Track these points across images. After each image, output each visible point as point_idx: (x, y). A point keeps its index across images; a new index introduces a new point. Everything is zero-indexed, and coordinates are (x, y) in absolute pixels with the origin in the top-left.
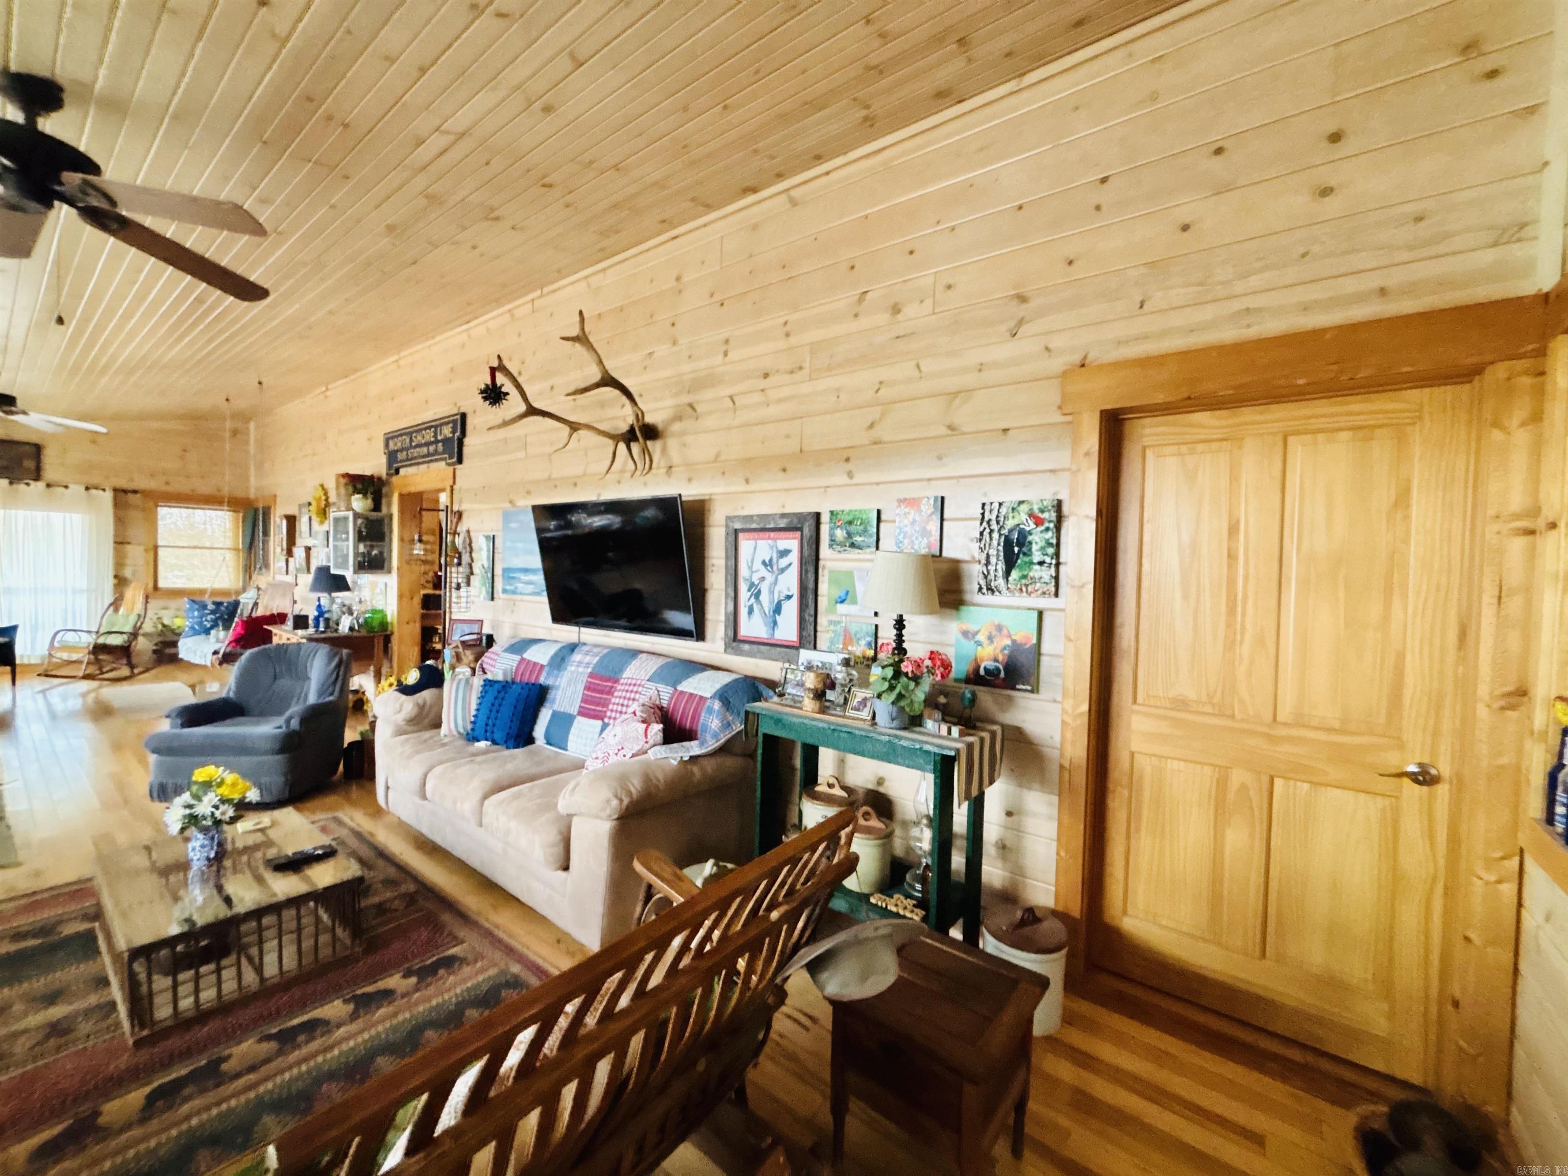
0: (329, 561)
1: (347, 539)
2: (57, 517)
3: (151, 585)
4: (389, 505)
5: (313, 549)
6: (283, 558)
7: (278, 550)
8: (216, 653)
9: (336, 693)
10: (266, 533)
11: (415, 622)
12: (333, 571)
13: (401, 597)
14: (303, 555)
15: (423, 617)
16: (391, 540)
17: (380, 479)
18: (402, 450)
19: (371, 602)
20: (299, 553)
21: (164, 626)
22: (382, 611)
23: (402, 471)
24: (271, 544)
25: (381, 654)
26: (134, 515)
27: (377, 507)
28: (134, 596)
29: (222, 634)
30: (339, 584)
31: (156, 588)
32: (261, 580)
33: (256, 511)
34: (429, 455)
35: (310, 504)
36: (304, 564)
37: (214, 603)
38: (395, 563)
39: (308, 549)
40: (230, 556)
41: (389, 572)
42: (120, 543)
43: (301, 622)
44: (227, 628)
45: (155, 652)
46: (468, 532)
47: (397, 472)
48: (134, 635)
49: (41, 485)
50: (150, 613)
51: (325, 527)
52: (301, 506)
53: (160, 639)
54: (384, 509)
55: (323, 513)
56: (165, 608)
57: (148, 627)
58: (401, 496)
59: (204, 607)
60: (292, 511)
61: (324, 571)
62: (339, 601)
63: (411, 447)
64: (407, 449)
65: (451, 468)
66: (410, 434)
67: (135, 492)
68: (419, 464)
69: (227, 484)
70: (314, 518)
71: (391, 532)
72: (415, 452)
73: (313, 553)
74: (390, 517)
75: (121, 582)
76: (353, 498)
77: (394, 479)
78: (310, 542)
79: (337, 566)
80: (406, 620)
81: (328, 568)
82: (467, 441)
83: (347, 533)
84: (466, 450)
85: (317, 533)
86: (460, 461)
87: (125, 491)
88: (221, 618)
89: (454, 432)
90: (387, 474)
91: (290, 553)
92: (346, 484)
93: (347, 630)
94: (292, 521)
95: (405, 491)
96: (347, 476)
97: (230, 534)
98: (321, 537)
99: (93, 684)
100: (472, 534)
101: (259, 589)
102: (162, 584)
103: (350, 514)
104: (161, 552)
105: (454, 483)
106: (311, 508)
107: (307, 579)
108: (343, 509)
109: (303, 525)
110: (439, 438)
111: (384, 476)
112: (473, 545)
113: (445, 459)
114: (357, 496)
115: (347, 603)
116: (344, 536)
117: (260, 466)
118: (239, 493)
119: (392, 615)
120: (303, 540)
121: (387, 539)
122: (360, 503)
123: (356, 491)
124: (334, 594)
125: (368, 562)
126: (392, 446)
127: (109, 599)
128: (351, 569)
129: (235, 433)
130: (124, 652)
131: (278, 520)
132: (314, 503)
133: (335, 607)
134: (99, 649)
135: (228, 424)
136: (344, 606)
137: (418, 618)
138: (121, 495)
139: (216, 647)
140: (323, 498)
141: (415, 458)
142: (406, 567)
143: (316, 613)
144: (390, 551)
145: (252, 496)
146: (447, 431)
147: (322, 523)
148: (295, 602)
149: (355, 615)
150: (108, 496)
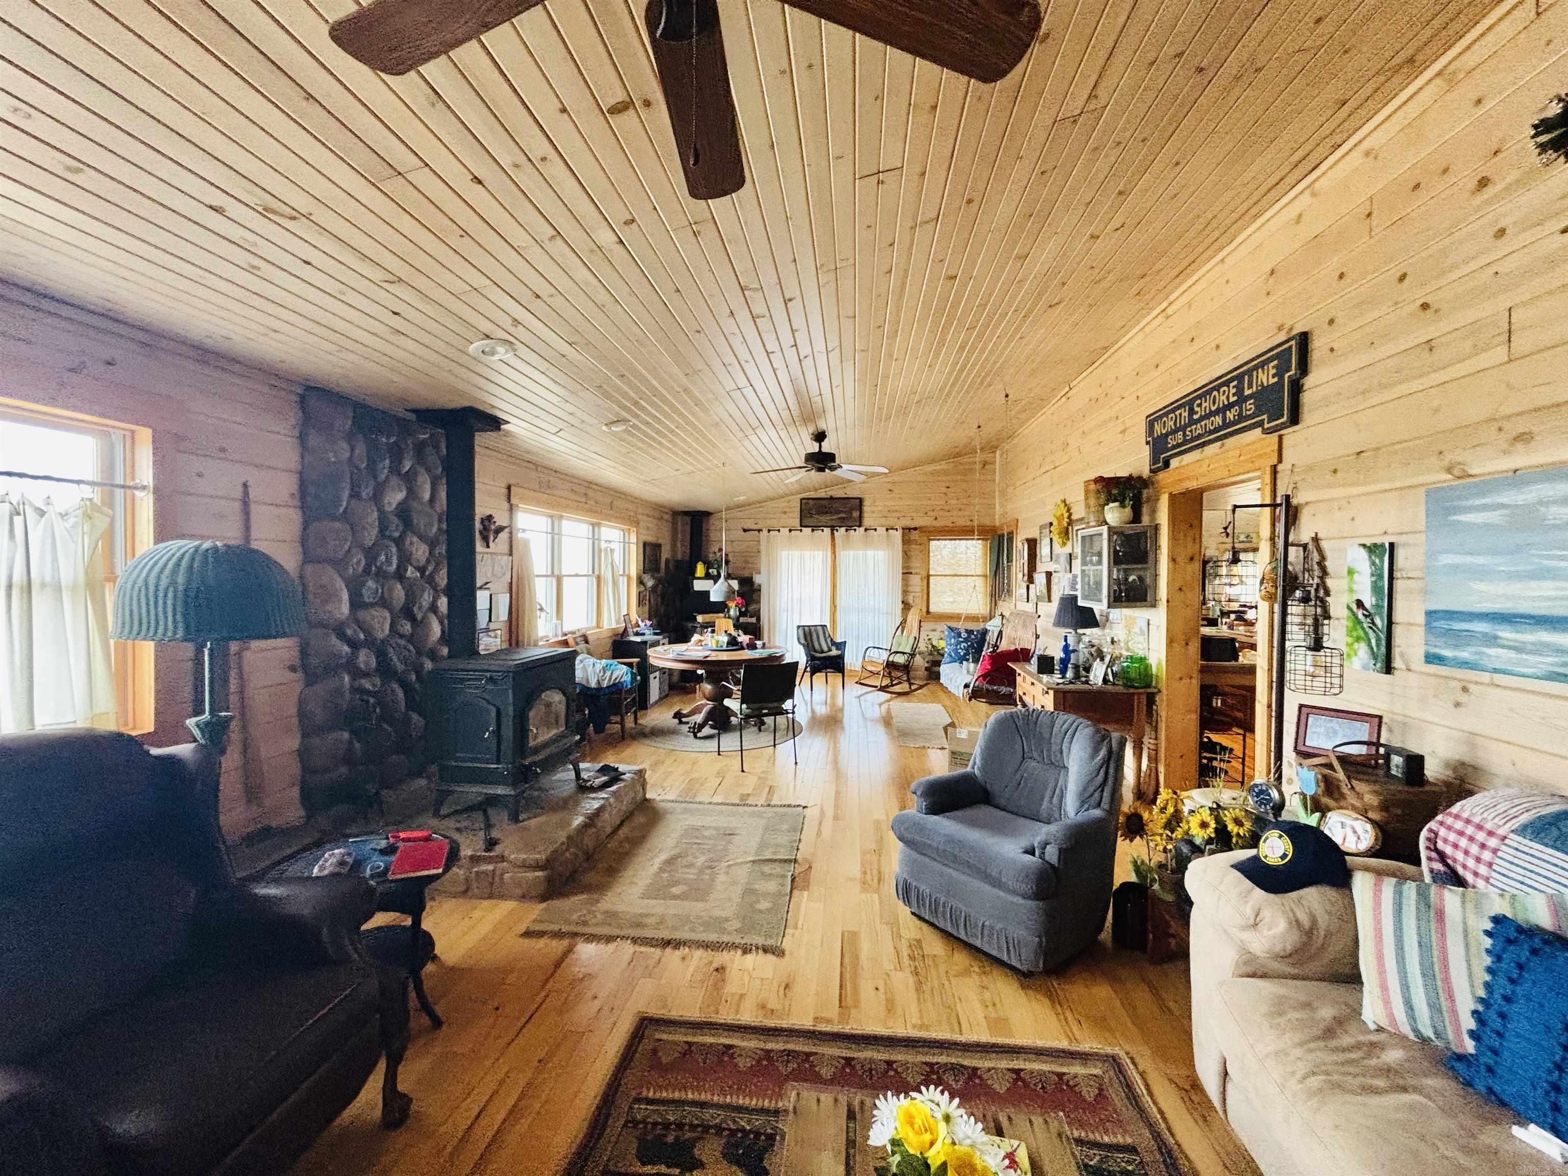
0: (1073, 588)
1: (1100, 562)
2: (870, 553)
3: (924, 610)
4: (1153, 512)
5: (1054, 575)
6: (1024, 585)
7: (1020, 575)
8: (966, 686)
9: (1105, 804)
10: (1009, 560)
11: (1191, 678)
12: (1081, 603)
13: (1170, 641)
14: (1044, 581)
15: (1203, 670)
16: (1156, 562)
17: (1140, 478)
18: (1174, 432)
19: (1127, 643)
20: (1040, 578)
21: (933, 646)
22: (1142, 660)
23: (1174, 463)
24: (1013, 569)
25: (1143, 716)
26: (915, 549)
27: (1136, 518)
28: (913, 617)
29: (972, 666)
30: (1086, 618)
31: (928, 612)
32: (1005, 607)
33: (1001, 537)
34: (1226, 425)
35: (1051, 524)
36: (1045, 591)
37: (967, 631)
38: (1163, 592)
39: (1049, 575)
40: (979, 582)
41: (1154, 605)
42: (907, 573)
43: (1046, 666)
44: (976, 661)
45: (926, 669)
46: (1316, 540)
47: (1167, 464)
48: (912, 655)
49: (862, 529)
50: (923, 635)
51: (1068, 549)
52: (1042, 527)
53: (931, 658)
54: (1146, 520)
55: (1065, 534)
56: (934, 630)
57: (922, 647)
58: (1172, 497)
59: (959, 635)
60: (1033, 533)
61: (1069, 602)
62: (1086, 639)
63: (1192, 422)
64: (1183, 428)
65: (1274, 437)
66: (1191, 403)
67: (915, 529)
68: (1203, 445)
69: (976, 516)
70: (1056, 539)
71: (1157, 547)
72: (1198, 429)
73: (1055, 579)
74: (1156, 528)
75: (906, 606)
76: (1106, 508)
77: (1161, 476)
78: (1051, 567)
79: (1085, 597)
80: (1178, 676)
81: (1075, 598)
82: (1309, 382)
83: (1100, 554)
84: (1307, 398)
85: (1058, 556)
86: (1295, 420)
87: (910, 529)
88: (972, 646)
89: (1279, 374)
90: (1151, 471)
91: (1031, 580)
92: (1098, 492)
93: (1100, 681)
94: (1032, 544)
95: (1177, 490)
96: (1100, 480)
97: (980, 562)
98: (1063, 560)
99: (885, 696)
100: (1324, 544)
101: (1003, 616)
102: (933, 609)
103: (1105, 529)
104: (932, 579)
105: (1280, 460)
106: (1052, 529)
107: (1051, 609)
108: (1093, 524)
109: (1044, 550)
110: (1247, 392)
111: (1146, 473)
112: (1328, 564)
113: (1260, 424)
114: (1112, 505)
115: (1095, 642)
116: (1095, 559)
117: (1003, 493)
118: (987, 522)
119: (1159, 664)
120: (1043, 566)
121: (1151, 557)
122: (1114, 515)
123: (1111, 499)
124: (1080, 631)
125: (1127, 591)
126: (1158, 429)
127: (899, 620)
128: (1105, 601)
129: (985, 464)
130: (906, 668)
131: (1020, 545)
132: (1055, 523)
133: (1081, 646)
134: (891, 666)
135: (979, 457)
136: (1093, 646)
137: (1195, 674)
138: (907, 530)
139: (967, 681)
140: (1066, 515)
141: (1199, 436)
142: (1179, 597)
143: (1062, 655)
144: (1156, 576)
145: (997, 524)
146: (1266, 377)
147: (1064, 544)
148: (1037, 637)
149: (1107, 660)
150: (897, 535)
